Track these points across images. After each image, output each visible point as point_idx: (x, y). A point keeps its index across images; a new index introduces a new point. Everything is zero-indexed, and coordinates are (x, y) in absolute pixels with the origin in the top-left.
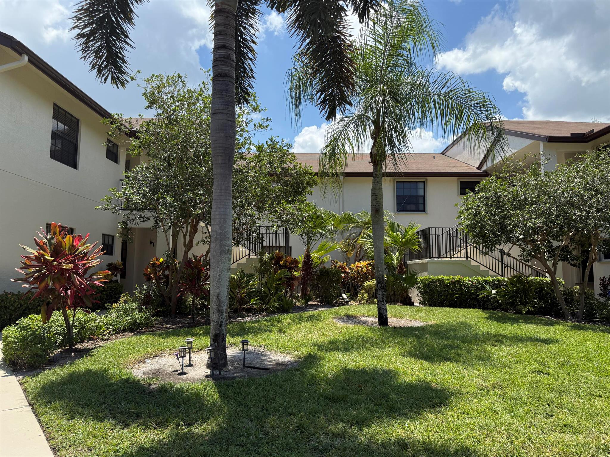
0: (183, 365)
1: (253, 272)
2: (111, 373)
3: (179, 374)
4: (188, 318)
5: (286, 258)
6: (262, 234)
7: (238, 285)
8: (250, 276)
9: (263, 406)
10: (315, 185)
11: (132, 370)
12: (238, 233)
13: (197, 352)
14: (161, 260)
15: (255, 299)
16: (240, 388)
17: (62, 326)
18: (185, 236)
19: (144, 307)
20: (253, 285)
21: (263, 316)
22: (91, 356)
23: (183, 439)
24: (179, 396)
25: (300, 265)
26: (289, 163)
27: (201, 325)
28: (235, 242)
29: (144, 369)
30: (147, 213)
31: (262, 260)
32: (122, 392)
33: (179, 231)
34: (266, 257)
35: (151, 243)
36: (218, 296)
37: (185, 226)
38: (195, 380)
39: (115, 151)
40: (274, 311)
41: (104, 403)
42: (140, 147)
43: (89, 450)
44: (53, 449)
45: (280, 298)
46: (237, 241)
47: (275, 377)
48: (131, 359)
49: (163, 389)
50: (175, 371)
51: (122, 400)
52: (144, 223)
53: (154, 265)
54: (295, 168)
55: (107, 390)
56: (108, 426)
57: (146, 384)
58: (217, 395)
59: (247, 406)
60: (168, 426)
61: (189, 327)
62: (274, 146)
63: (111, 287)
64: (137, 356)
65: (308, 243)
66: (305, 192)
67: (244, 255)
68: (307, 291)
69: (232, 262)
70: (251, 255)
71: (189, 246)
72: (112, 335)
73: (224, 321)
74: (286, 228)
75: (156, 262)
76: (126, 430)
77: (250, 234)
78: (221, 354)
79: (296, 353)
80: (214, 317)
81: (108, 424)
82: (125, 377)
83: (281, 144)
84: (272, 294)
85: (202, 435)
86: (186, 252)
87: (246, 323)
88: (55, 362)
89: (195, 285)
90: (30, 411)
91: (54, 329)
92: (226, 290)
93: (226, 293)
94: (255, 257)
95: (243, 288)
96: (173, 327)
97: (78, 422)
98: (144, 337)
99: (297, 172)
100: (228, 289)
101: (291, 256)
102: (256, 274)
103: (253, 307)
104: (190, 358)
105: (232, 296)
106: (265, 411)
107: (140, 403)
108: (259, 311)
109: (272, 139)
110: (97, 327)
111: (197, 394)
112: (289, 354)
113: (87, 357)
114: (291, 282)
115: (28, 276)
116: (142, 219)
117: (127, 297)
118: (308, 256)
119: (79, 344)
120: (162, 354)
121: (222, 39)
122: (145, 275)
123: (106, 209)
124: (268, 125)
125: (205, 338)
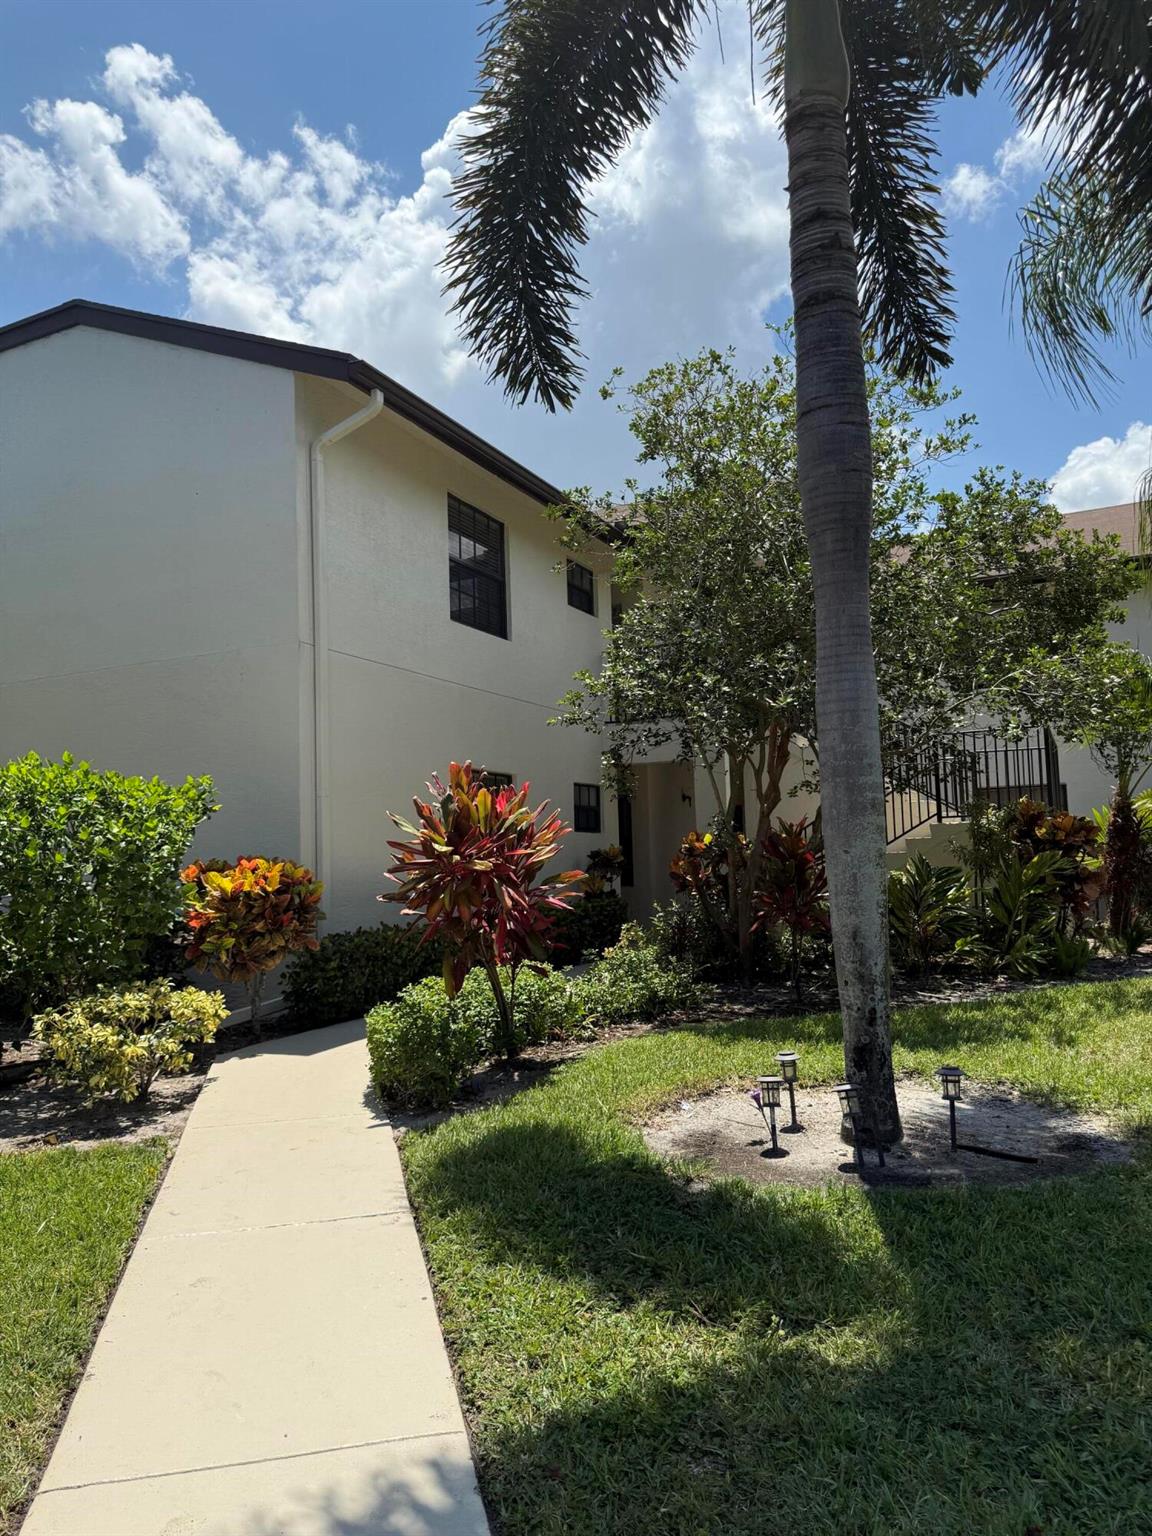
0: (774, 1127)
1: (955, 863)
2: (592, 1137)
3: (767, 1154)
4: (785, 987)
5: (1055, 817)
6: (974, 757)
7: (913, 900)
8: (948, 875)
9: (1032, 1292)
10: (1131, 592)
11: (645, 1131)
12: (900, 755)
13: (812, 1087)
14: (708, 838)
15: (969, 939)
16: (948, 1220)
17: (490, 1004)
18: (758, 773)
19: (673, 959)
20: (956, 899)
21: (998, 989)
22: (552, 1083)
23: (782, 1374)
24: (766, 1225)
25: (1102, 838)
26: (1040, 539)
27: (820, 1010)
28: (894, 782)
29: (675, 1128)
30: (665, 726)
31: (980, 827)
32: (617, 1196)
33: (742, 762)
34: (992, 817)
35: (684, 798)
36: (855, 935)
37: (756, 748)
38: (812, 1176)
39: (586, 586)
40: (1030, 974)
41: (573, 1224)
42: (636, 564)
43: (530, 1365)
44: (450, 1344)
45: (1045, 936)
46: (899, 779)
47: (1061, 1193)
48: (641, 1098)
49: (721, 1200)
50: (754, 1143)
51: (616, 1218)
52: (659, 749)
53: (691, 851)
54: (1063, 548)
55: (582, 1185)
56: (581, 1297)
57: (679, 1177)
58: (877, 1236)
59: (976, 1284)
60: (737, 1320)
61: (784, 1013)
62: (990, 496)
63: (602, 906)
64: (656, 1091)
65: (1123, 770)
66: (1100, 618)
67: (924, 817)
68: (1128, 915)
69: (891, 837)
70: (944, 814)
71: (771, 798)
72: (602, 1027)
73: (880, 1007)
74: (1047, 733)
75: (697, 844)
76: (625, 1317)
77: (936, 755)
78: (882, 1105)
79: (1121, 1112)
80: (849, 994)
81: (579, 1290)
82: (625, 1152)
83: (1011, 488)
84: (1017, 925)
85: (837, 1367)
86: (765, 816)
87: (946, 1008)
88: (476, 1095)
89: (794, 902)
90: (409, 1224)
91: (472, 1013)
92: (878, 920)
93: (876, 928)
94: (958, 821)
95: (930, 907)
96: (749, 1010)
97: (510, 1275)
98: (676, 1037)
99: (1068, 559)
100: (882, 914)
101: (1066, 809)
102: (964, 867)
103: (963, 960)
104: (793, 1107)
105: (901, 930)
106: (1038, 1311)
107: (662, 1236)
108: (983, 974)
109: (983, 476)
110: (568, 1007)
111: (817, 1227)
112: (1098, 1114)
113: (543, 1085)
114: (1077, 887)
115: (404, 889)
116: (652, 740)
117: (636, 932)
118: (1124, 808)
119: (529, 1050)
120: (720, 1087)
121: (811, 195)
122: (674, 876)
123: (572, 721)
124: (967, 438)
125: (831, 1047)
